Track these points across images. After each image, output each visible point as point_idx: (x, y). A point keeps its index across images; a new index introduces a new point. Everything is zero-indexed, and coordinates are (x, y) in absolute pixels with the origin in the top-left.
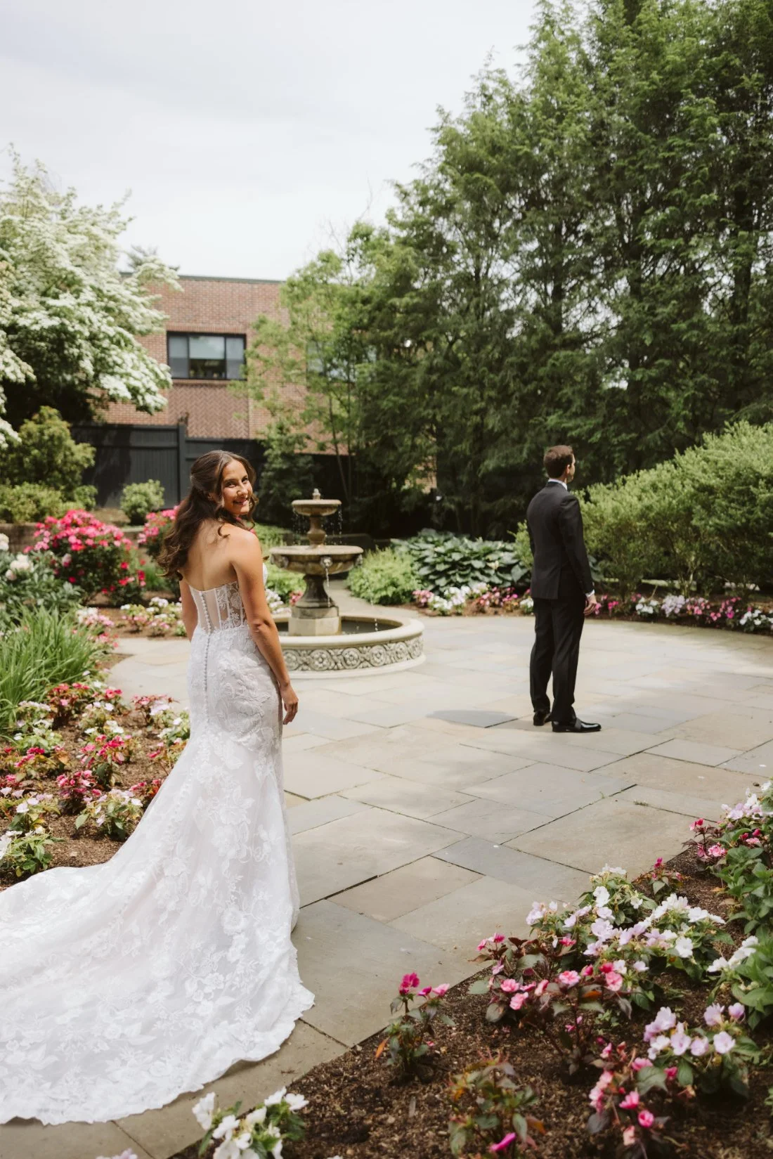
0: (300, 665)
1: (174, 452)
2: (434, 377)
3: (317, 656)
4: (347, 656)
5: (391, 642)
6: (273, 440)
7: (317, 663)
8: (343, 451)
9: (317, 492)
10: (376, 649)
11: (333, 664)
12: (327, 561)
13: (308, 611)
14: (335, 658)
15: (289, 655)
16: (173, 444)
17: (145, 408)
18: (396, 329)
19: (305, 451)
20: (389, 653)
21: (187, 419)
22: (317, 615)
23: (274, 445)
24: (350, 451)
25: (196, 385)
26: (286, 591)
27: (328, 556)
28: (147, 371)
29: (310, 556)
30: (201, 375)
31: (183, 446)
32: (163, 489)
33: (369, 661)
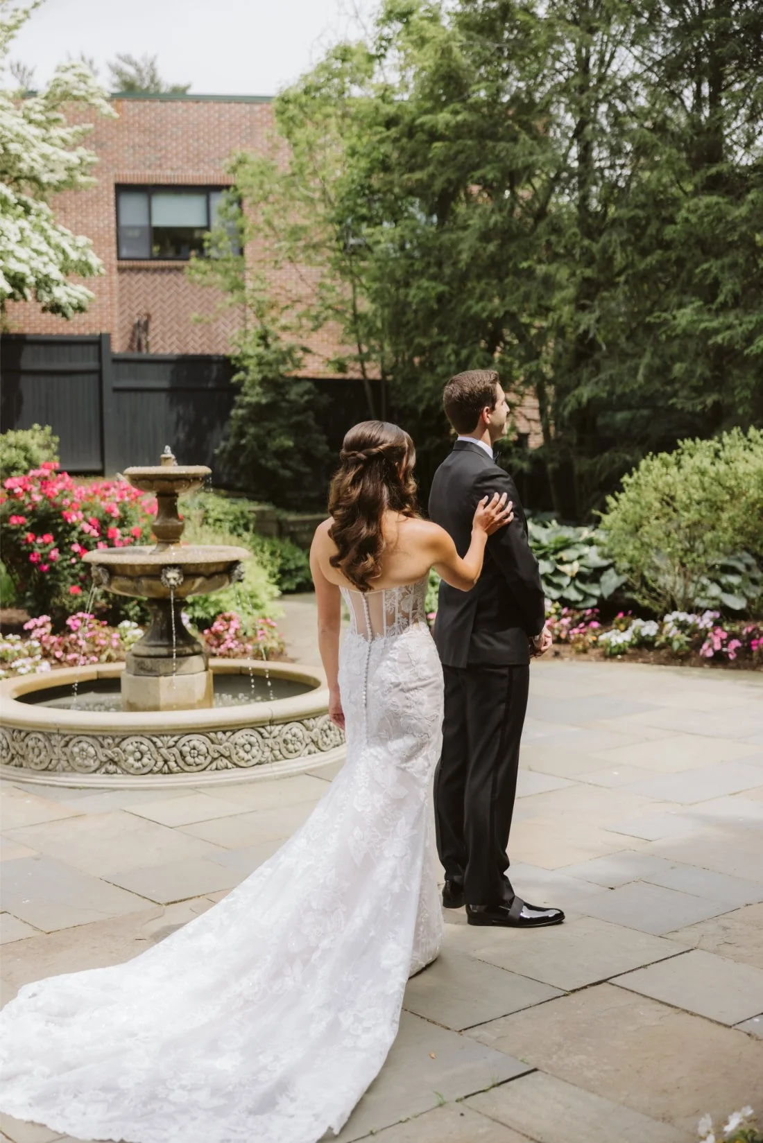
0: (102, 764)
1: (94, 378)
2: (492, 247)
3: (131, 748)
4: (186, 749)
5: (272, 722)
6: (250, 357)
7: (131, 760)
8: (374, 373)
9: (168, 452)
10: (240, 738)
11: (160, 763)
12: (172, 575)
13: (148, 662)
14: (164, 751)
15: (84, 745)
16: (93, 365)
17: (56, 308)
18: (431, 169)
19: (301, 373)
20: (270, 742)
21: (147, 323)
22: (162, 670)
23: (251, 364)
24: (384, 373)
25: (163, 270)
26: (212, 612)
27: (174, 566)
28: (44, 247)
29: (143, 566)
30: (171, 254)
31: (108, 368)
32: (57, 439)
33: (228, 758)
